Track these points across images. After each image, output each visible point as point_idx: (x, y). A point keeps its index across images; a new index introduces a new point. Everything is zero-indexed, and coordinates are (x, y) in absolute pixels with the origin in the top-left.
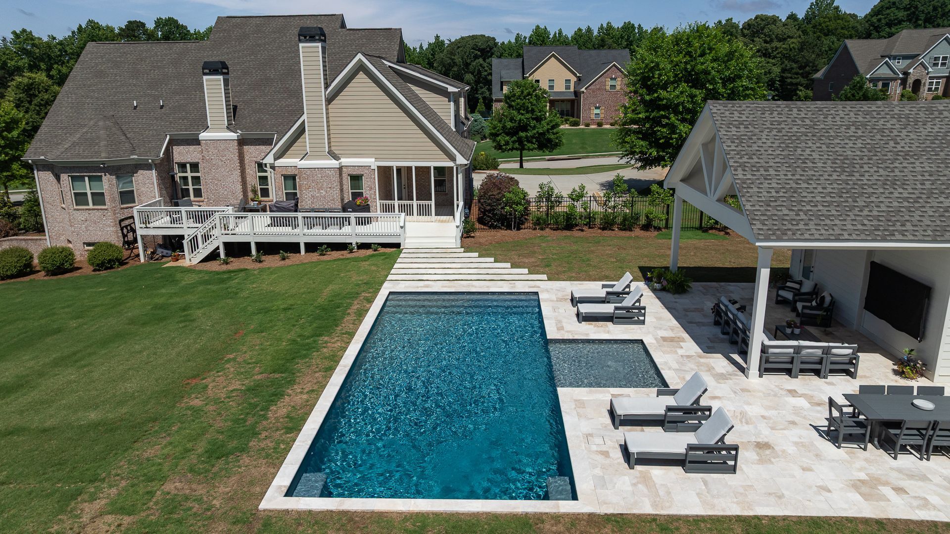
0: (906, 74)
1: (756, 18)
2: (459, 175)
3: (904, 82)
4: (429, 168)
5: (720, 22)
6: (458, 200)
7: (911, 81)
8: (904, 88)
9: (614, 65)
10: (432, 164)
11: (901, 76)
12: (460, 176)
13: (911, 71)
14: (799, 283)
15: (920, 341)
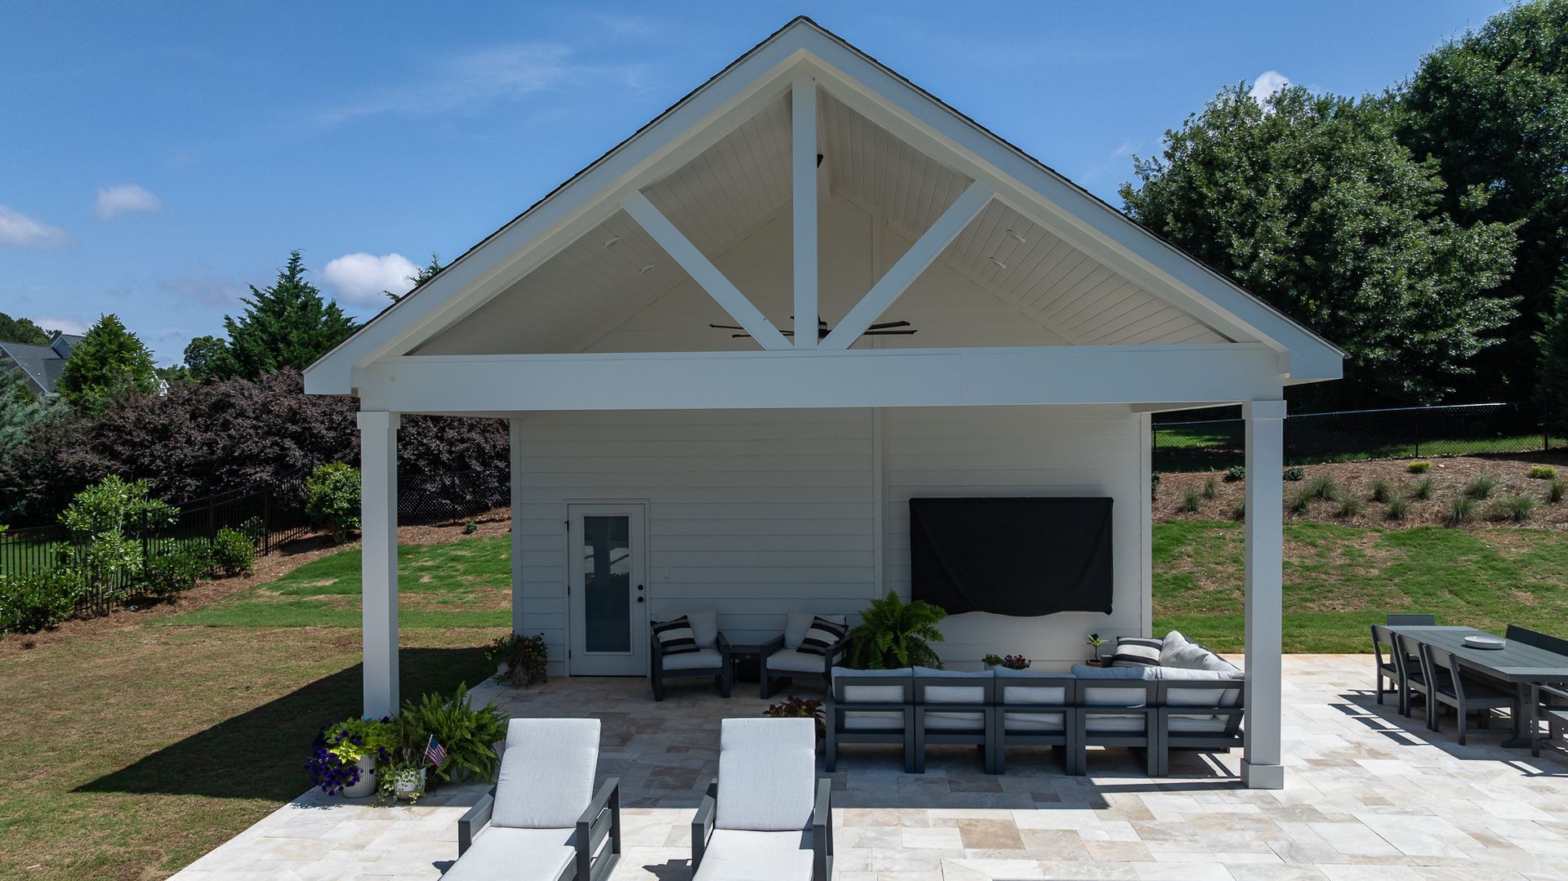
14: (683, 623)
15: (1109, 611)
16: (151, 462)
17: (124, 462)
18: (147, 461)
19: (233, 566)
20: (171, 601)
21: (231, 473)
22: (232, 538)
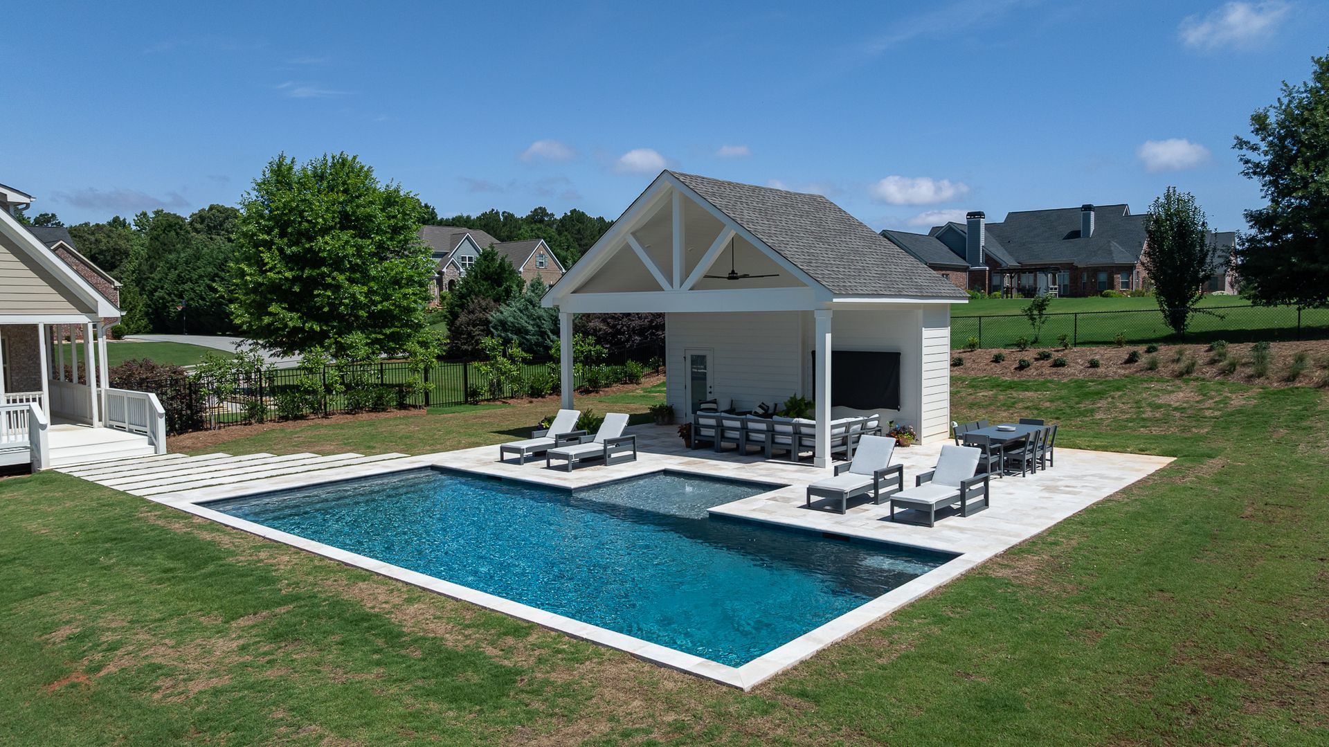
0: (441, 273)
1: (211, 208)
2: (100, 340)
3: (440, 282)
4: (35, 327)
5: (144, 214)
6: (98, 385)
7: (446, 281)
8: (441, 289)
9: (61, 246)
10: (41, 320)
11: (437, 275)
12: (103, 342)
13: (445, 270)
14: (714, 402)
15: (899, 410)
16: (622, 327)
17: (611, 327)
18: (619, 327)
19: (633, 379)
20: (597, 392)
21: (652, 334)
22: (632, 366)
